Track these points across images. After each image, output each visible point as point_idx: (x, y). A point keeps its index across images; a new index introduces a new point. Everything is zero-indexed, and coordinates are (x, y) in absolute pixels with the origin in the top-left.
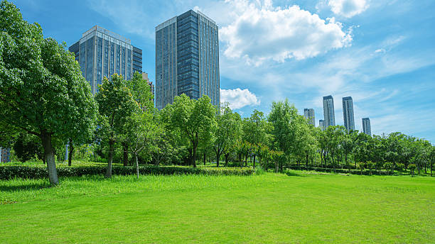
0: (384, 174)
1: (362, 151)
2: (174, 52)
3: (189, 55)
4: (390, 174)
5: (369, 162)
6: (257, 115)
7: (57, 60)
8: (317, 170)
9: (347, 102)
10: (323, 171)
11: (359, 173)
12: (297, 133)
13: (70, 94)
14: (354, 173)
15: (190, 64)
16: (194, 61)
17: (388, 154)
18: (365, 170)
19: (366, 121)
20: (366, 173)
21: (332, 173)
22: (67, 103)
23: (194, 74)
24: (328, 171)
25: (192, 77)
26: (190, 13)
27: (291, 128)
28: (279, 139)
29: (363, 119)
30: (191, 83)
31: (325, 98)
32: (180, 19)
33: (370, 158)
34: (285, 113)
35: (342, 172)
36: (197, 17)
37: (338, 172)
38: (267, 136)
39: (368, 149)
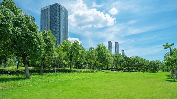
0: (134, 72)
1: (126, 63)
2: (49, 20)
3: (56, 22)
4: (136, 71)
5: (129, 67)
6: (92, 48)
7: (31, 24)
8: (112, 70)
9: (116, 44)
10: (114, 70)
11: (126, 71)
12: (106, 56)
13: (37, 39)
14: (124, 71)
15: (56, 25)
16: (58, 24)
17: (135, 64)
18: (128, 70)
19: (123, 51)
20: (128, 71)
21: (117, 71)
22: (36, 43)
23: (58, 30)
24: (115, 71)
25: (57, 31)
26: (56, 4)
27: (104, 54)
28: (100, 58)
29: (122, 51)
30: (56, 34)
31: (108, 42)
32: (52, 6)
33: (129, 66)
34: (102, 48)
35: (120, 71)
36: (59, 6)
37: (118, 71)
38: (96, 57)
39: (129, 62)
